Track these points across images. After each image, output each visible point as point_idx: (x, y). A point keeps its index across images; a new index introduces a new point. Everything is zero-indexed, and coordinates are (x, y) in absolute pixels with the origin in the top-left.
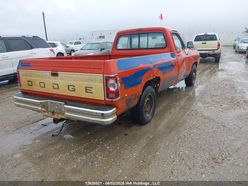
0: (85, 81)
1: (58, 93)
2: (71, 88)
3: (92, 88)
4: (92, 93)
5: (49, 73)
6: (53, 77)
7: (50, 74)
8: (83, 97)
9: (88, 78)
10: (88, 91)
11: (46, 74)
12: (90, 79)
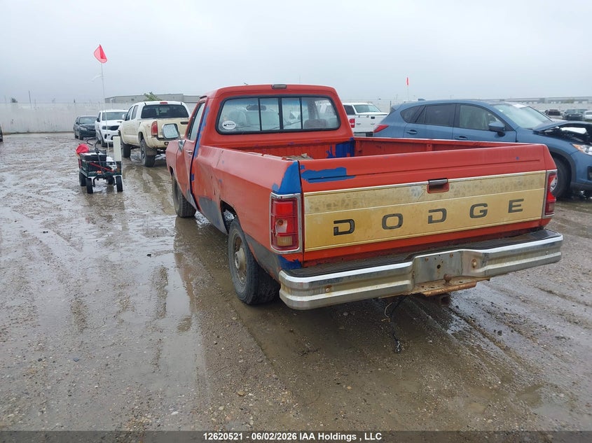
0: (511, 190)
1: (439, 232)
2: (477, 211)
3: (522, 200)
4: (521, 210)
5: (420, 187)
6: (434, 195)
7: (426, 187)
8: (502, 223)
9: (518, 181)
10: (513, 209)
11: (413, 190)
12: (521, 184)
